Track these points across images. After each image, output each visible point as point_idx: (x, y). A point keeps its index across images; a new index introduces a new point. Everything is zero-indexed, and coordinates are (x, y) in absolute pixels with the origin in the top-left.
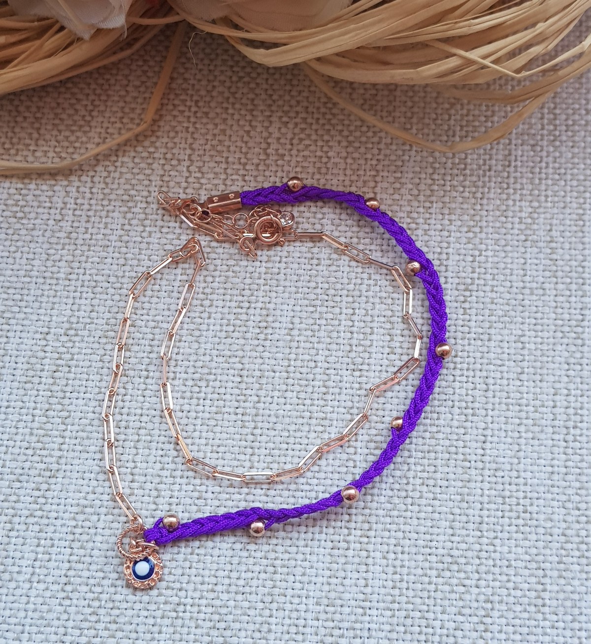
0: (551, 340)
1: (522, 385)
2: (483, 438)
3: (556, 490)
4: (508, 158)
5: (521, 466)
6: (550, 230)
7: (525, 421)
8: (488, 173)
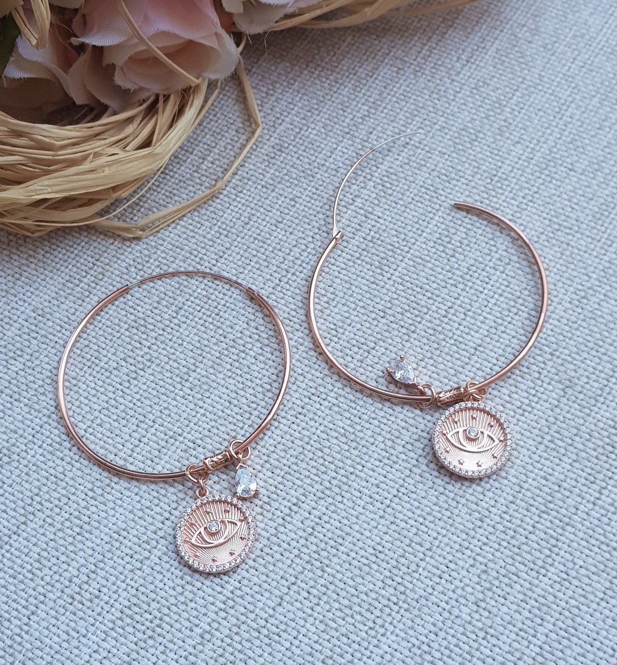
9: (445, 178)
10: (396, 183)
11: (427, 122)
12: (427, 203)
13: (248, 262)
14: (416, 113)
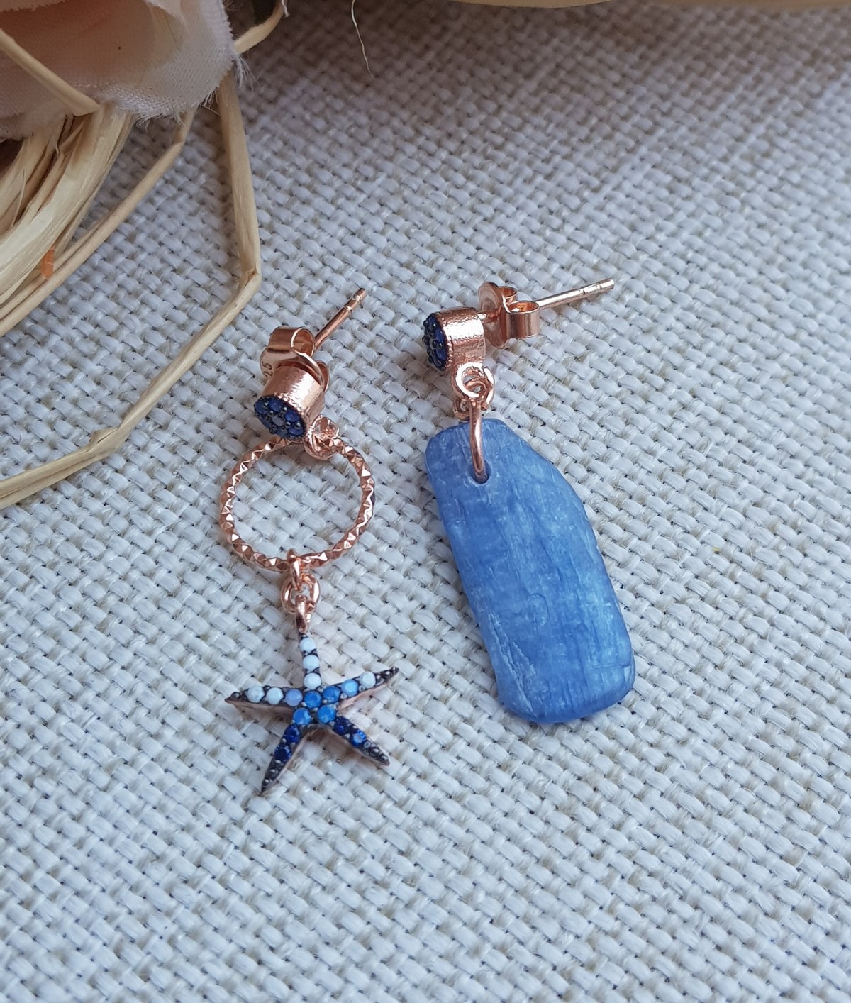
0: (398, 577)
1: (257, 631)
2: (76, 686)
3: (134, 901)
4: (604, 174)
5: (105, 800)
6: (579, 359)
7: (195, 707)
8: (540, 179)
9: (791, 534)
10: (642, 529)
11: (747, 350)
12: (732, 608)
13: (154, 725)
14: (716, 316)
